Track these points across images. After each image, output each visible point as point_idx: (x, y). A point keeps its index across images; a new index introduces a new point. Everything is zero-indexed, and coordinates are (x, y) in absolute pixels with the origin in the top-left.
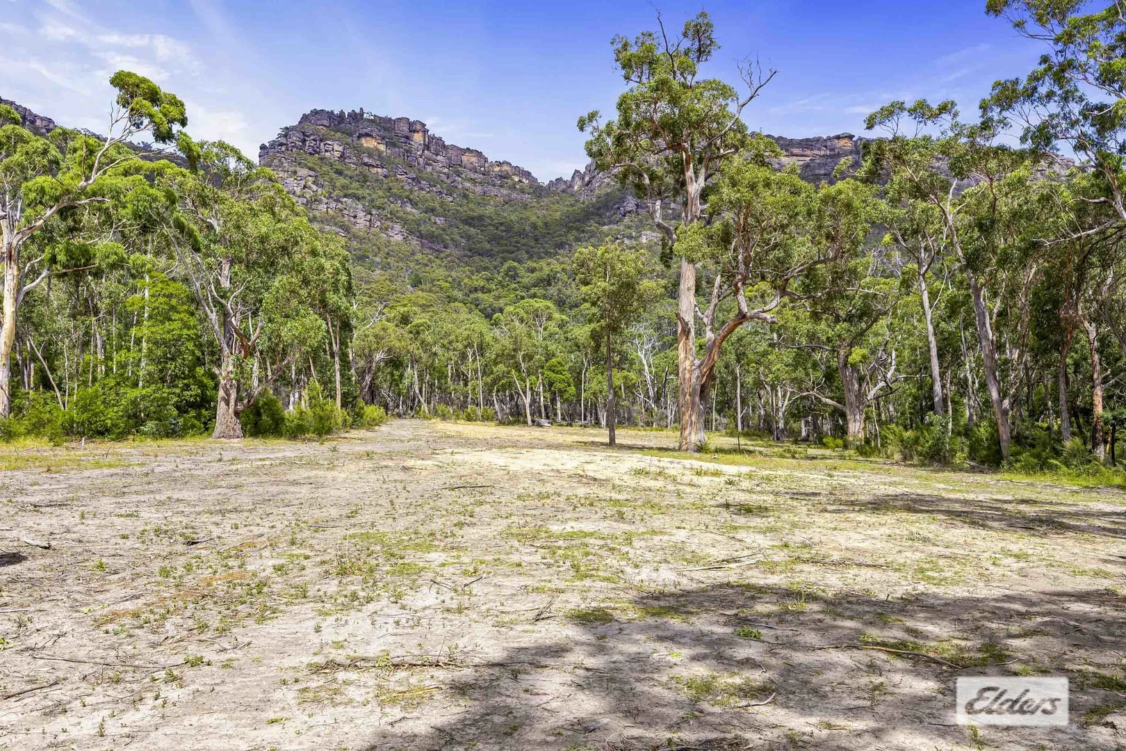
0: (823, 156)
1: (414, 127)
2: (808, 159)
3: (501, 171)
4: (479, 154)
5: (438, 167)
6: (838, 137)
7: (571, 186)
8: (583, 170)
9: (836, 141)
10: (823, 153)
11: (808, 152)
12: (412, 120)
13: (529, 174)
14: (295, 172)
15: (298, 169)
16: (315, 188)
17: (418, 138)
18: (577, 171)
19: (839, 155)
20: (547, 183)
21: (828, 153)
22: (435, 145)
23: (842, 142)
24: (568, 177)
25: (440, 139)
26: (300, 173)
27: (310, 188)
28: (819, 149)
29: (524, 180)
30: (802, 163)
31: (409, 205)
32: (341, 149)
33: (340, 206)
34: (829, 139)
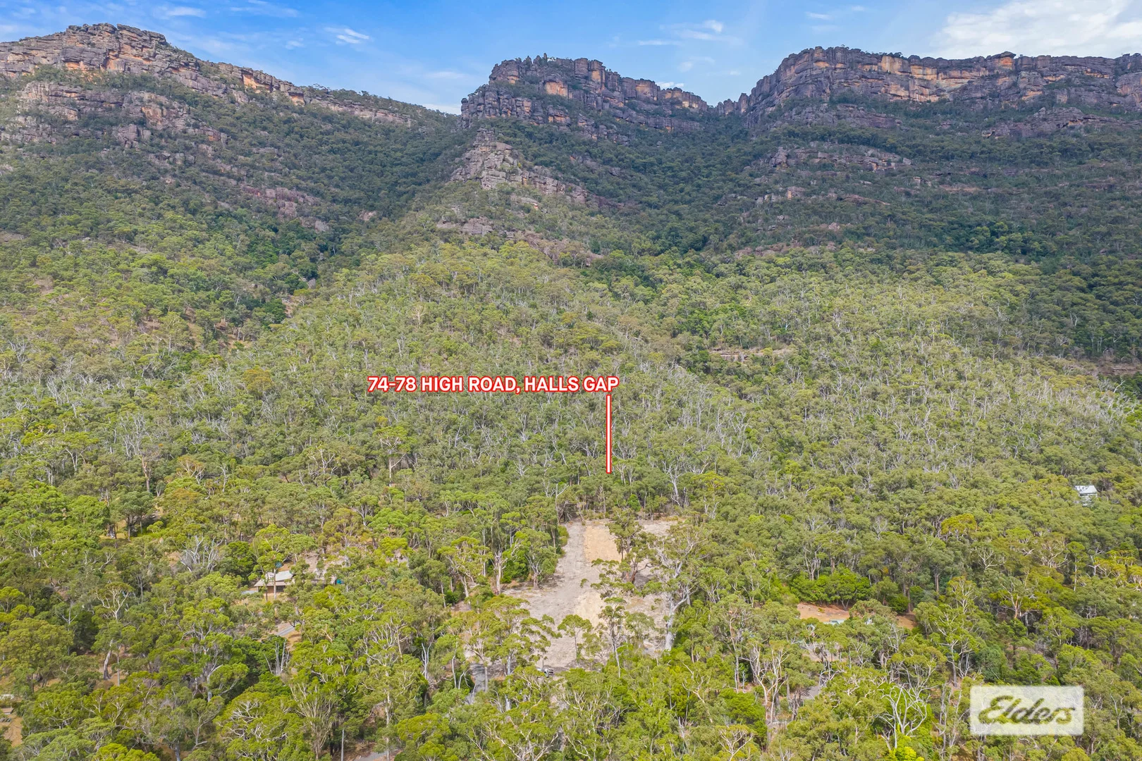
0: (982, 77)
1: (591, 65)
2: (965, 81)
3: (672, 98)
4: (652, 84)
5: (614, 102)
6: (999, 57)
7: (738, 108)
8: (749, 93)
9: (997, 60)
10: (981, 74)
11: (967, 74)
12: (590, 59)
13: (698, 98)
14: (495, 147)
15: (497, 143)
16: (511, 160)
17: (596, 75)
18: (743, 95)
19: (997, 76)
20: (715, 105)
21: (987, 73)
22: (612, 80)
23: (1002, 62)
24: (735, 99)
25: (616, 74)
26: (499, 148)
27: (508, 161)
28: (978, 70)
29: (694, 105)
30: (959, 85)
31: (588, 158)
32: (529, 104)
33: (533, 174)
34: (990, 58)
